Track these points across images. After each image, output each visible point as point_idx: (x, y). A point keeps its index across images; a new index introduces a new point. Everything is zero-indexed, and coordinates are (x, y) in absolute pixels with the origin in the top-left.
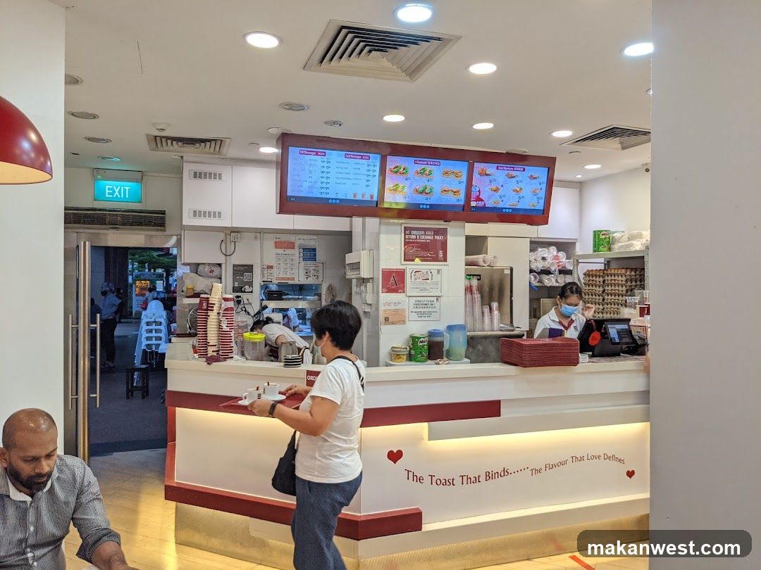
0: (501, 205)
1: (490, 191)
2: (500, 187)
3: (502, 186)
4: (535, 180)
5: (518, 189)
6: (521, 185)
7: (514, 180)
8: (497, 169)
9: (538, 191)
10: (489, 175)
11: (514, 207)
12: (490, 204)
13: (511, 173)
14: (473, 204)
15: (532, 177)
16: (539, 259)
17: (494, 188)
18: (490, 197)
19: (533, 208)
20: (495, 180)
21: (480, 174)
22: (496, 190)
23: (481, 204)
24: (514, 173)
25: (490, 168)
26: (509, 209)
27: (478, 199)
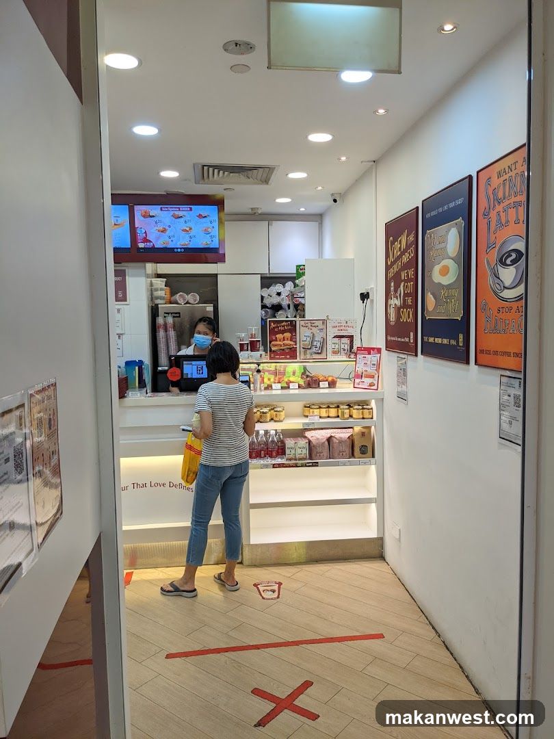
0: (171, 245)
1: (157, 232)
2: (167, 228)
3: (169, 226)
4: (204, 220)
5: (188, 229)
6: (189, 224)
7: (182, 220)
8: (161, 210)
9: (209, 230)
10: (154, 216)
11: (186, 247)
12: (159, 244)
13: (177, 213)
14: (141, 245)
15: (200, 216)
16: (274, 295)
17: (161, 229)
18: (158, 238)
19: (206, 246)
20: (160, 221)
21: (144, 216)
22: (164, 231)
23: (149, 245)
24: (180, 213)
25: (154, 210)
26: (181, 248)
27: (146, 240)
